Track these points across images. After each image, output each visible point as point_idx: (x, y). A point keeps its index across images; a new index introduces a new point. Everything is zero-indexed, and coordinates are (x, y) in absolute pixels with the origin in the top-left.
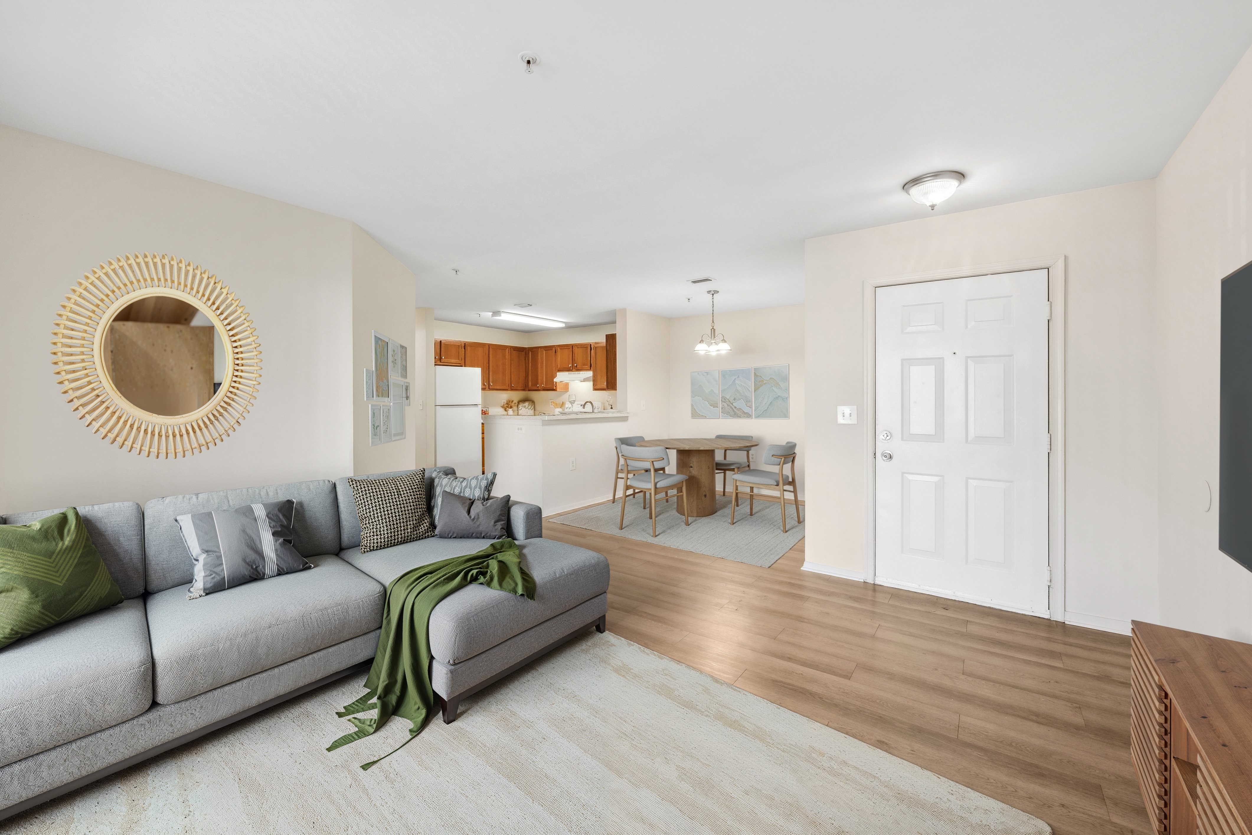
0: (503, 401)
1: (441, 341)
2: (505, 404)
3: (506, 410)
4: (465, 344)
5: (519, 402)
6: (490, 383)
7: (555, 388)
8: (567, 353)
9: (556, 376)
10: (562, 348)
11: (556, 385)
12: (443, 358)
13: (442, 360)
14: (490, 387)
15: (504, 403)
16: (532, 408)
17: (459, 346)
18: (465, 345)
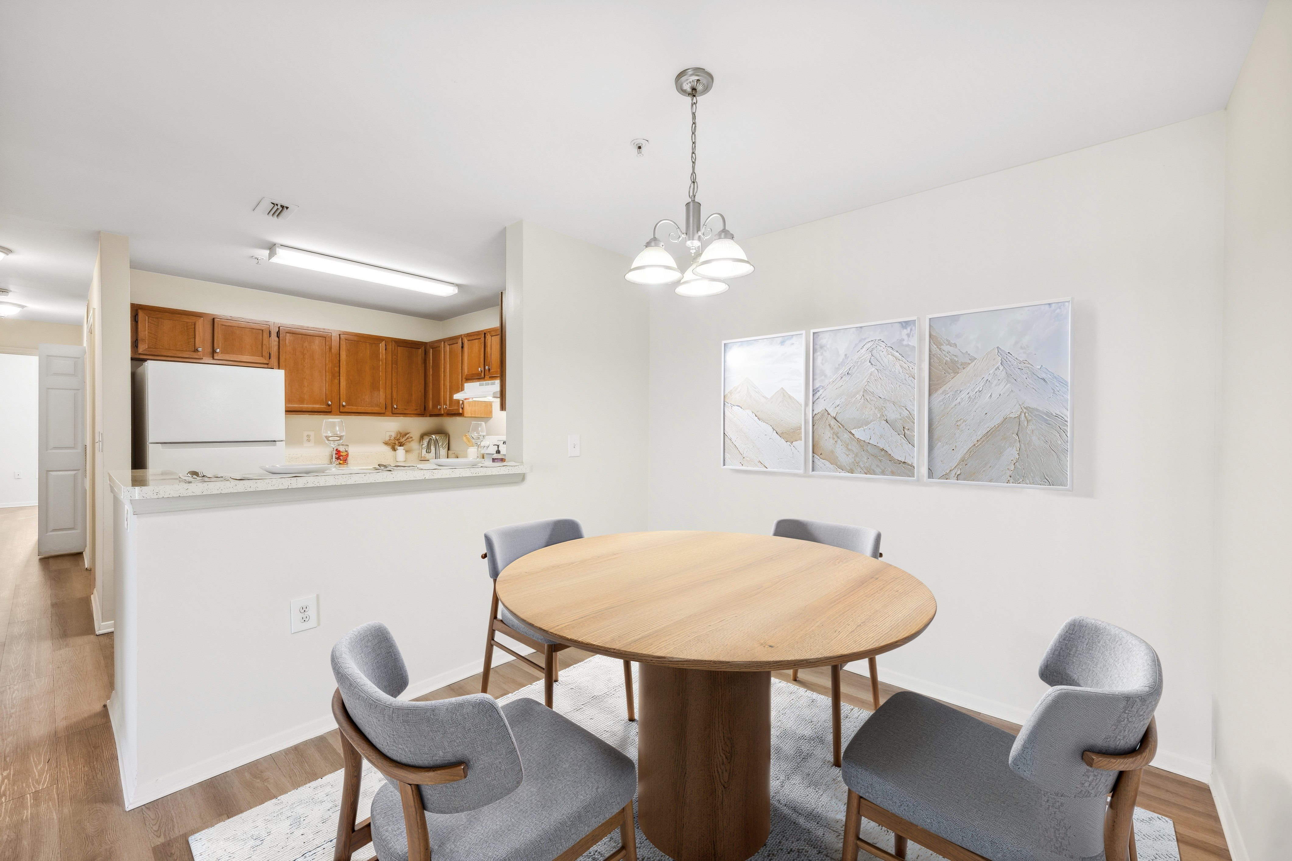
0: (388, 434)
1: (214, 319)
2: (392, 438)
3: (394, 449)
4: (279, 327)
5: (422, 437)
6: (341, 401)
7: (461, 411)
8: (477, 345)
9: (461, 389)
10: (471, 338)
11: (464, 406)
12: (218, 351)
13: (215, 355)
14: (341, 408)
15: (391, 436)
16: (443, 446)
17: (262, 330)
18: (279, 331)
